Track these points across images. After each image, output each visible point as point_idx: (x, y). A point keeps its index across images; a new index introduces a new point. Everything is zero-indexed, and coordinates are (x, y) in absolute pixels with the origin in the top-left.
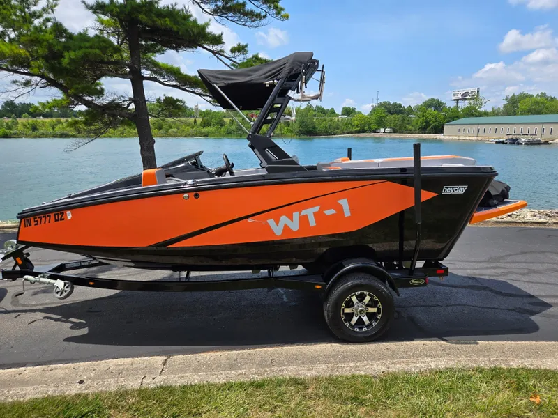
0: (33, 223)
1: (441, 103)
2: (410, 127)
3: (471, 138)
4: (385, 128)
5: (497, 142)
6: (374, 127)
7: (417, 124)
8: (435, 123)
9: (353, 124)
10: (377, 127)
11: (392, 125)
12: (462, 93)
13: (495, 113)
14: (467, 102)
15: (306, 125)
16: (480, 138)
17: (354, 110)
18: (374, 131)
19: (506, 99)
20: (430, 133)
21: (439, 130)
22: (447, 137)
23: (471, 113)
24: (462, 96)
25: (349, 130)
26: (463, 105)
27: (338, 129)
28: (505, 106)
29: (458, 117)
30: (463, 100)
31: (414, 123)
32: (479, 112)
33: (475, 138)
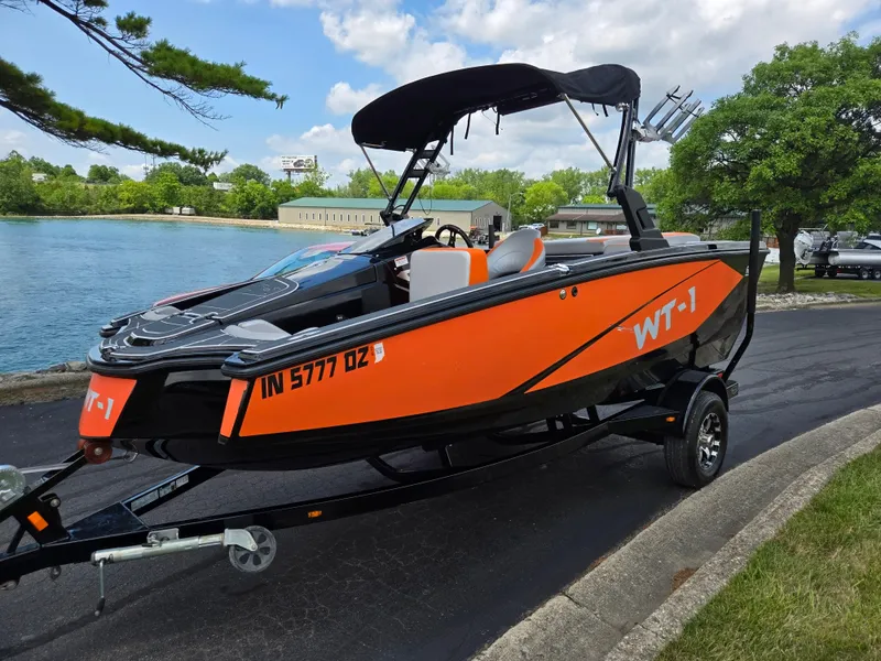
0: (288, 383)
1: (261, 172)
2: (224, 208)
3: (318, 227)
4: (181, 207)
5: (354, 234)
6: (161, 203)
7: (235, 202)
8: (262, 204)
9: (120, 196)
10: (166, 204)
11: (193, 202)
12: (295, 160)
13: (341, 194)
14: (302, 175)
15: (18, 194)
16: (330, 228)
17: (114, 171)
18: (163, 211)
19: (351, 175)
20: (256, 218)
21: (271, 214)
22: (284, 225)
23: (311, 190)
24: (295, 164)
25: (115, 207)
26: (299, 179)
27: (89, 203)
28: (350, 185)
29: (295, 196)
30: (298, 171)
31: (228, 201)
32: (322, 191)
33: (323, 228)
